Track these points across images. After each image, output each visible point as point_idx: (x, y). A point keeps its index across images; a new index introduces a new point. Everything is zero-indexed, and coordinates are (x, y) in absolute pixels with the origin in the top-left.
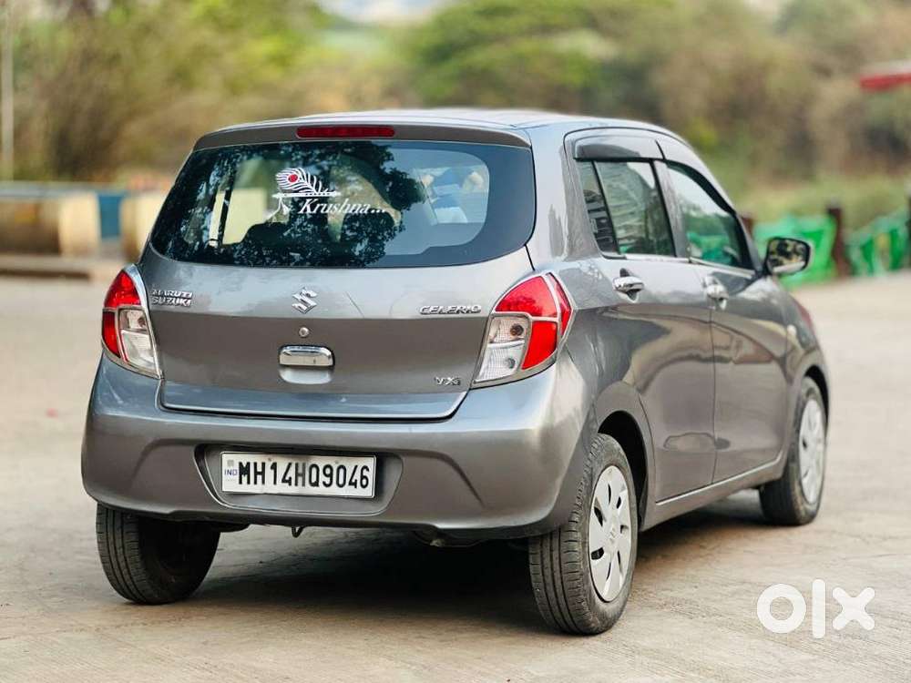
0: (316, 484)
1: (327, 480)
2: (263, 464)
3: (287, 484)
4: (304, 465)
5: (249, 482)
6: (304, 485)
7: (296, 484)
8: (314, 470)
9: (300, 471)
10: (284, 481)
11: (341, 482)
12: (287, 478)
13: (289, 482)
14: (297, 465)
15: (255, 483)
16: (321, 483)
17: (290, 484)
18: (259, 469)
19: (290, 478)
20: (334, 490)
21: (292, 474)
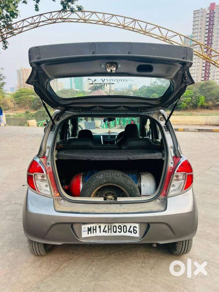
0: (116, 232)
1: (120, 231)
2: (96, 227)
3: (105, 233)
4: (111, 226)
5: (91, 233)
6: (111, 232)
7: (108, 232)
8: (115, 227)
9: (110, 228)
10: (104, 231)
11: (125, 231)
12: (105, 231)
13: (106, 232)
14: (108, 226)
15: (93, 233)
16: (117, 232)
17: (106, 233)
18: (94, 228)
19: (106, 231)
20: (122, 234)
21: (106, 229)
